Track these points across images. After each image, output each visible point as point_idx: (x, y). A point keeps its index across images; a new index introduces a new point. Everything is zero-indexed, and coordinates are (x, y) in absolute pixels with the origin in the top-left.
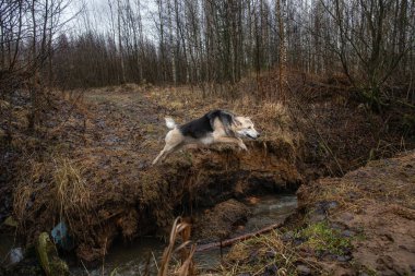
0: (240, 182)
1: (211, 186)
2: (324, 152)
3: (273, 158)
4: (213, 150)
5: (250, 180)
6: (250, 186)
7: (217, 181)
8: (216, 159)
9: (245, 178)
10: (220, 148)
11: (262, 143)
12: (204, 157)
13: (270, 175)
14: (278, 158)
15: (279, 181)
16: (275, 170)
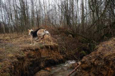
0: (42, 62)
1: (31, 66)
2: (64, 49)
3: (53, 51)
4: (31, 50)
5: (45, 61)
6: (46, 63)
7: (33, 63)
8: (33, 53)
9: (43, 61)
10: (34, 49)
11: (48, 46)
12: (28, 53)
13: (52, 58)
14: (54, 51)
15: (56, 60)
16: (54, 56)
